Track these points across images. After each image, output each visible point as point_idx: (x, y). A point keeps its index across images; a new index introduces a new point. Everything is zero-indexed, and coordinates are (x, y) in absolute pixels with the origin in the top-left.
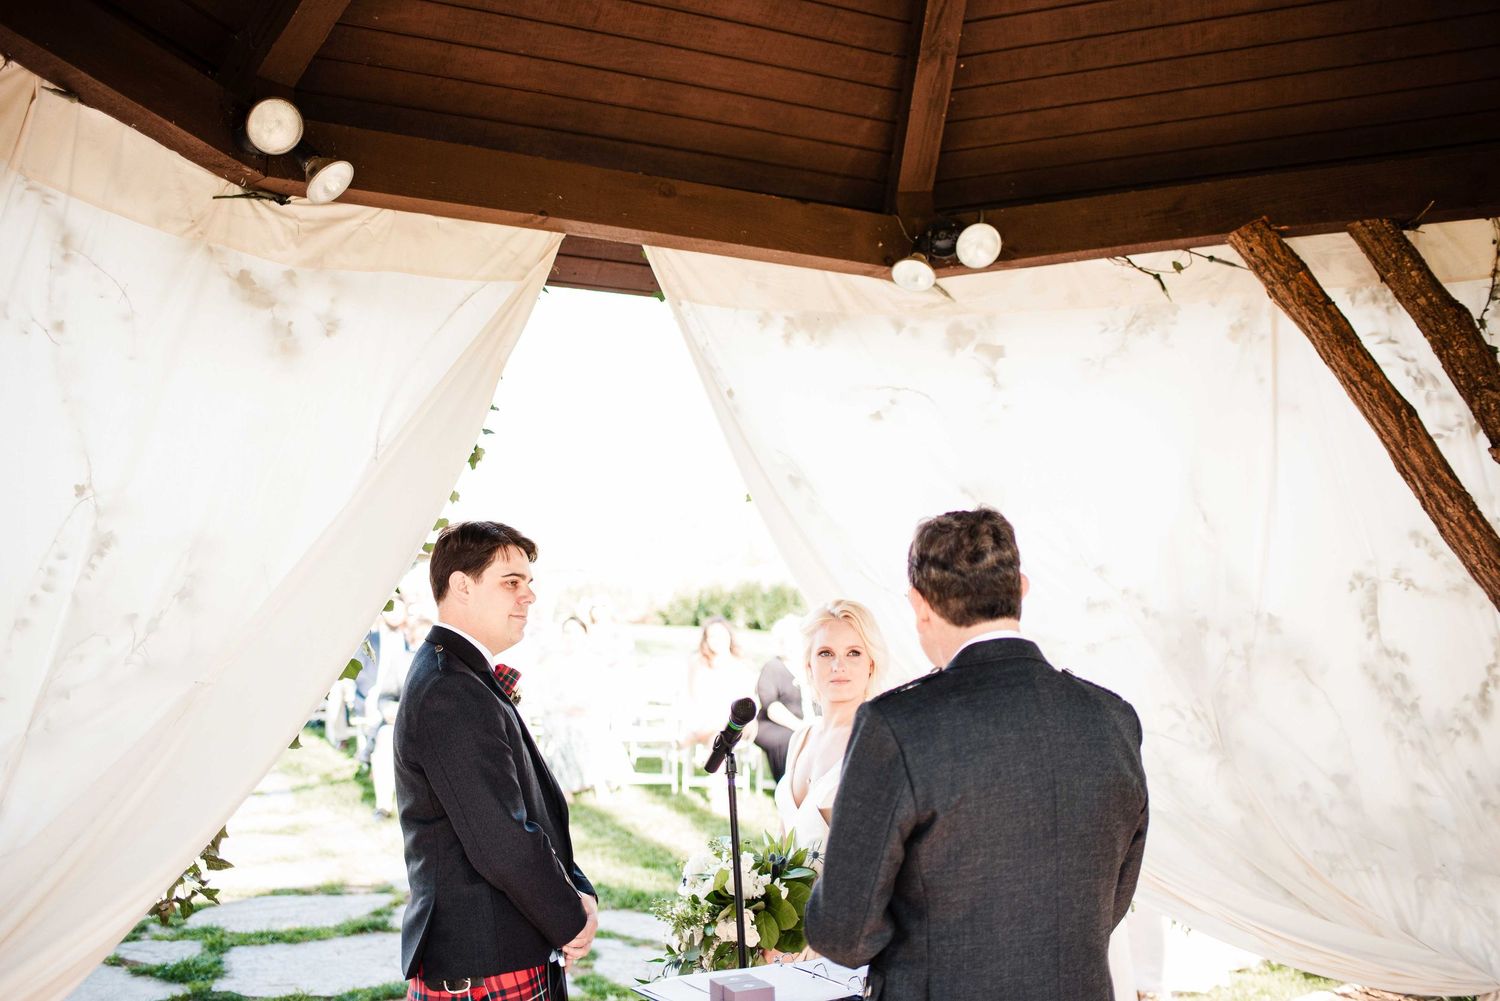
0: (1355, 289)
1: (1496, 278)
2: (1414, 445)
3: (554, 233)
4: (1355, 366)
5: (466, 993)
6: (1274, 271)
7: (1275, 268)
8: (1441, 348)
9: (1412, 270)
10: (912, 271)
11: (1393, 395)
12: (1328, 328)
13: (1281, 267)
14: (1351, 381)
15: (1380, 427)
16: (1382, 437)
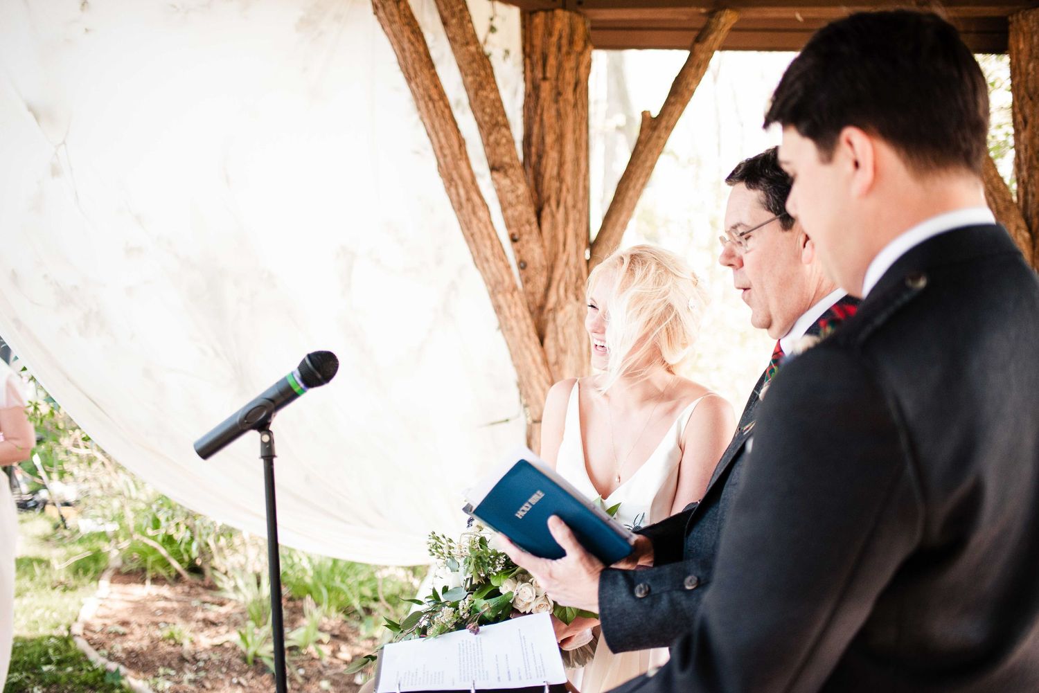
2: (465, 159)
4: (436, 87)
8: (478, 88)
9: (469, 23)
11: (453, 117)
14: (431, 99)
15: (443, 140)
16: (441, 148)
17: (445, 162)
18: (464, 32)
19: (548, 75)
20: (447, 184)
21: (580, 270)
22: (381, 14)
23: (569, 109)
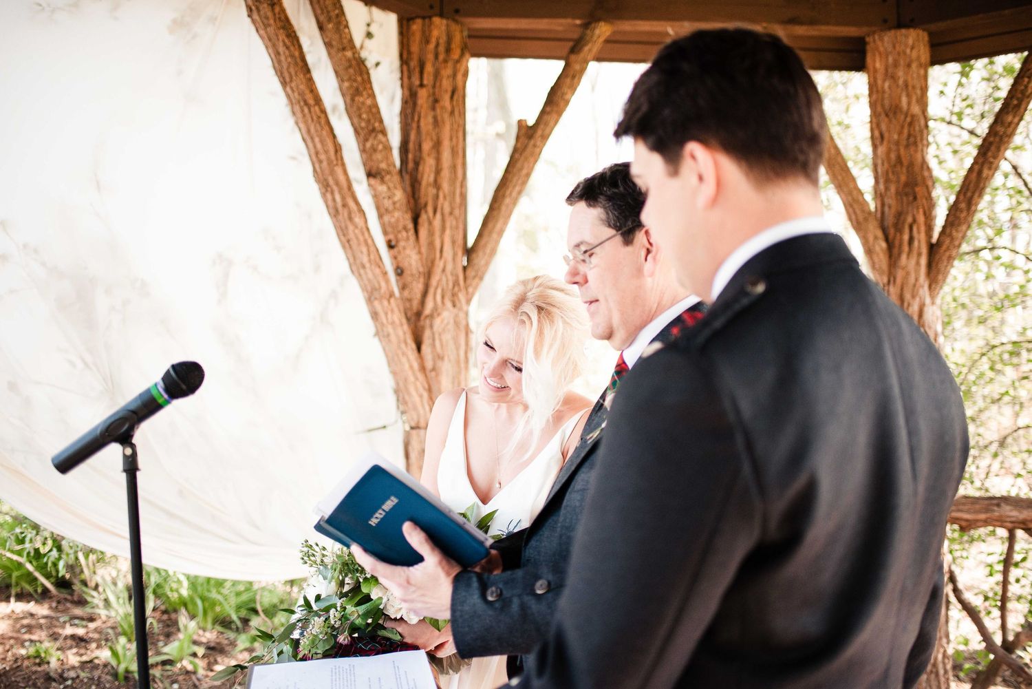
14: (306, 103)
15: (319, 146)
16: (317, 153)
17: (321, 168)
18: (341, 38)
19: (425, 82)
20: (324, 190)
21: (457, 276)
22: (256, 16)
23: (446, 116)
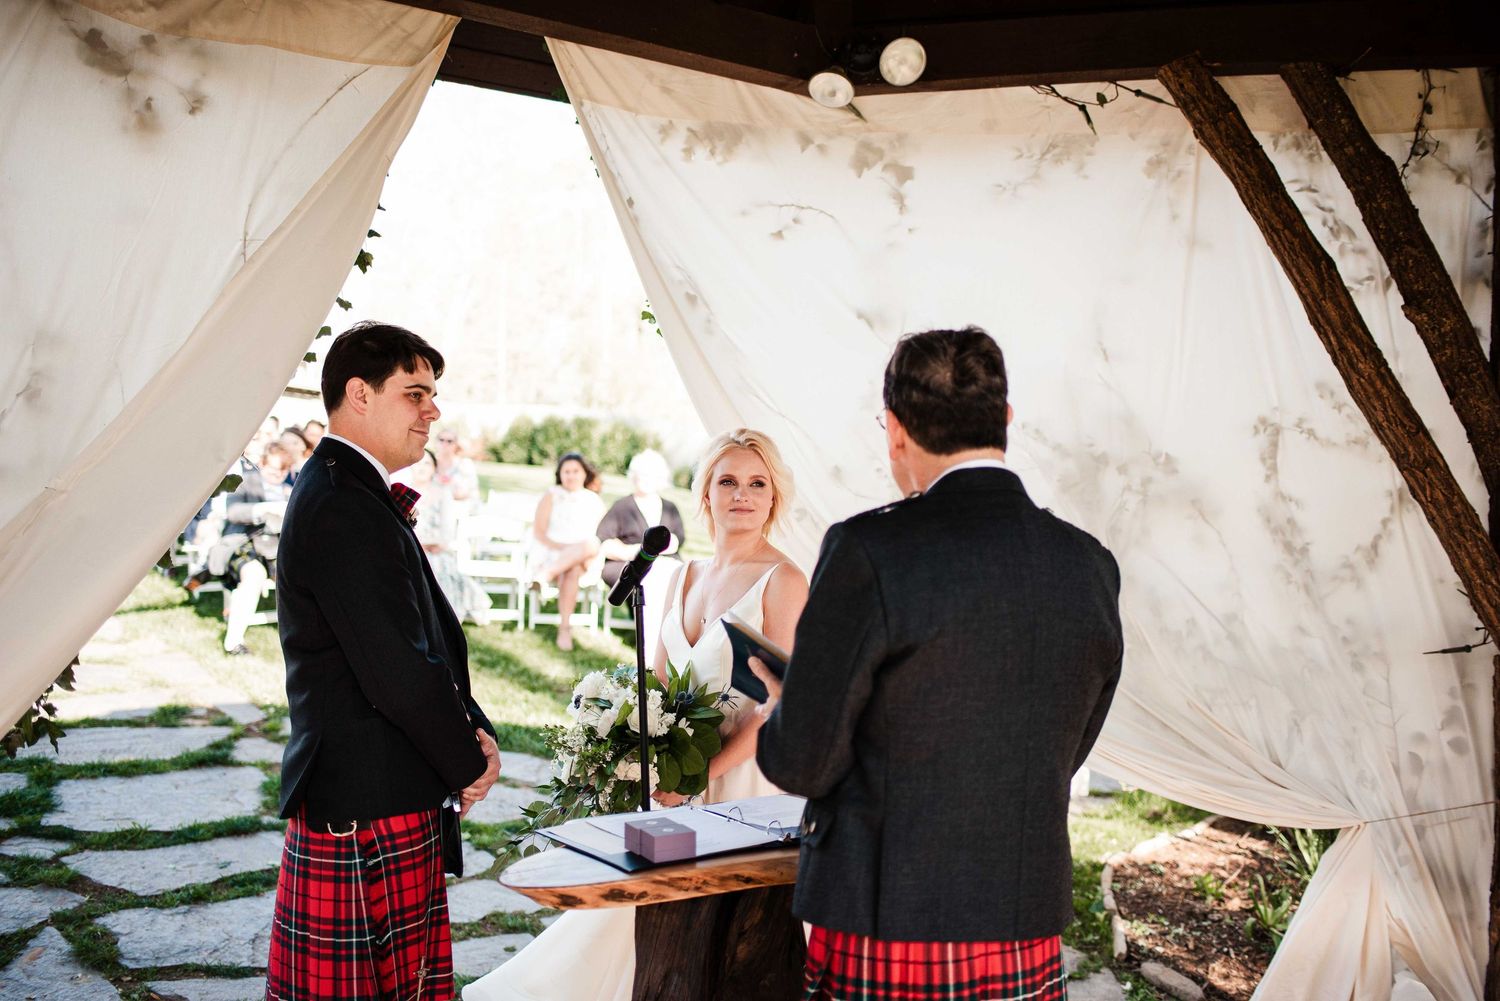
0: (1279, 133)
1: (1420, 133)
2: (1331, 298)
3: (449, 16)
4: (1279, 213)
5: (352, 835)
6: (1203, 110)
7: (1205, 106)
8: (1364, 200)
9: (1342, 118)
10: (831, 85)
11: (1314, 246)
12: (1254, 172)
13: (1211, 106)
15: (1298, 278)
16: (1299, 288)
17: (1308, 305)
22: (1201, 140)
